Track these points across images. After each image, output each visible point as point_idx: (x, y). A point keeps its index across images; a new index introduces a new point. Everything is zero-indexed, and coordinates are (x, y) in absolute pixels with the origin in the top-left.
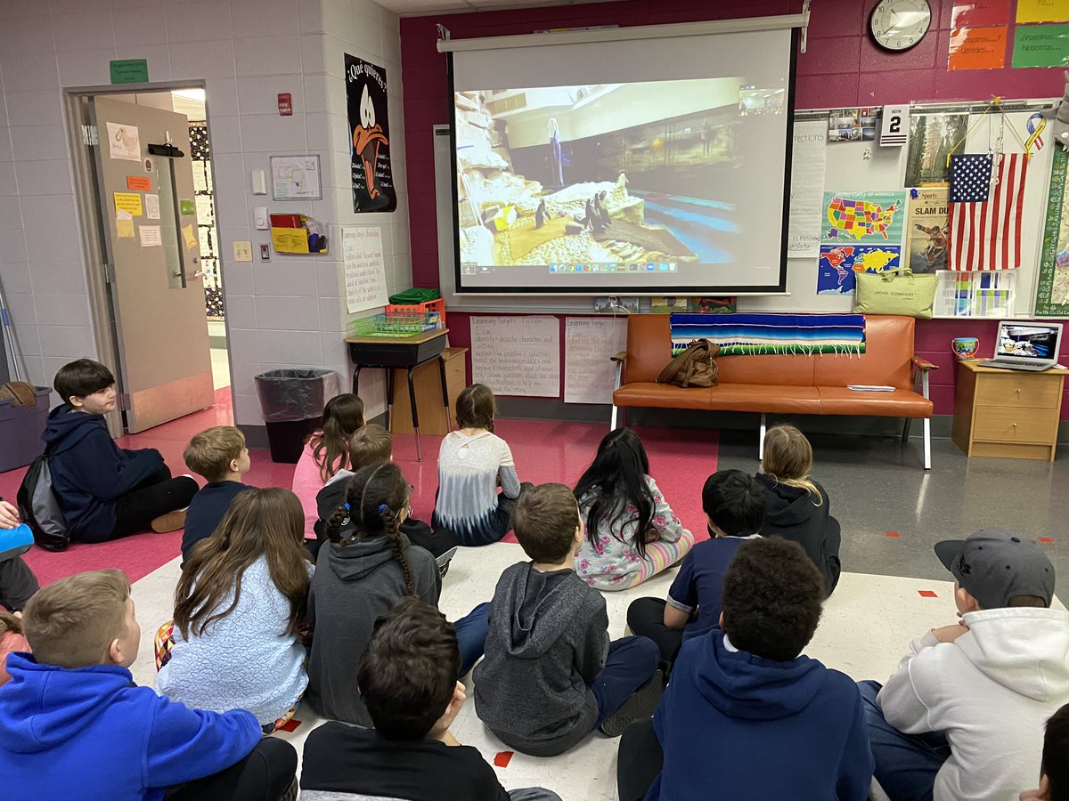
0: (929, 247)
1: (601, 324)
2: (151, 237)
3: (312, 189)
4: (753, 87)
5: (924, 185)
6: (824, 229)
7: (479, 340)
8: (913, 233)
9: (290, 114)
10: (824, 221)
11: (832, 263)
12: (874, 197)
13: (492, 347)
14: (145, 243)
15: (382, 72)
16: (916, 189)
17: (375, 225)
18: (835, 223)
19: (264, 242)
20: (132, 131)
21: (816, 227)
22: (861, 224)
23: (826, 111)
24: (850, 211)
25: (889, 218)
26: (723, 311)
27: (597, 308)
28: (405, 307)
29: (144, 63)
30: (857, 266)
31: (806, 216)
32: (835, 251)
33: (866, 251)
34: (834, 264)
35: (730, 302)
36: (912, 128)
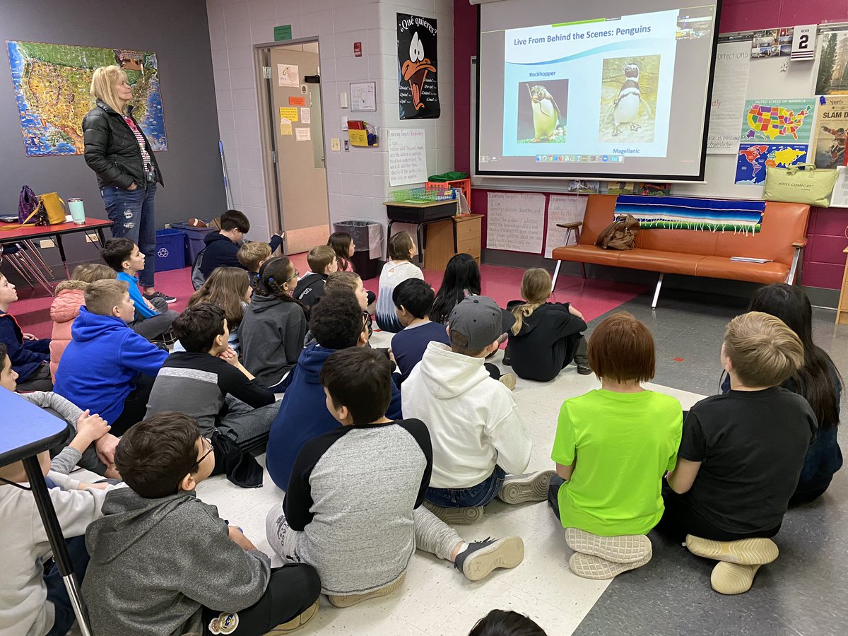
0: (833, 146)
1: (574, 201)
2: (304, 135)
3: (371, 104)
4: (688, 17)
5: (833, 93)
6: (743, 130)
7: (493, 209)
8: (820, 133)
9: (360, 55)
10: (744, 124)
11: (749, 158)
12: (787, 104)
13: (500, 215)
14: (299, 139)
15: (433, 22)
16: (825, 96)
17: (421, 128)
18: (753, 126)
19: (347, 139)
20: (294, 69)
21: (737, 129)
22: (775, 127)
23: (751, 32)
24: (766, 115)
25: (799, 121)
26: (660, 194)
27: (570, 189)
28: (437, 184)
29: (289, 27)
30: (770, 161)
31: (729, 120)
32: (752, 149)
33: (778, 149)
34: (750, 160)
35: (665, 188)
36: (824, 45)
